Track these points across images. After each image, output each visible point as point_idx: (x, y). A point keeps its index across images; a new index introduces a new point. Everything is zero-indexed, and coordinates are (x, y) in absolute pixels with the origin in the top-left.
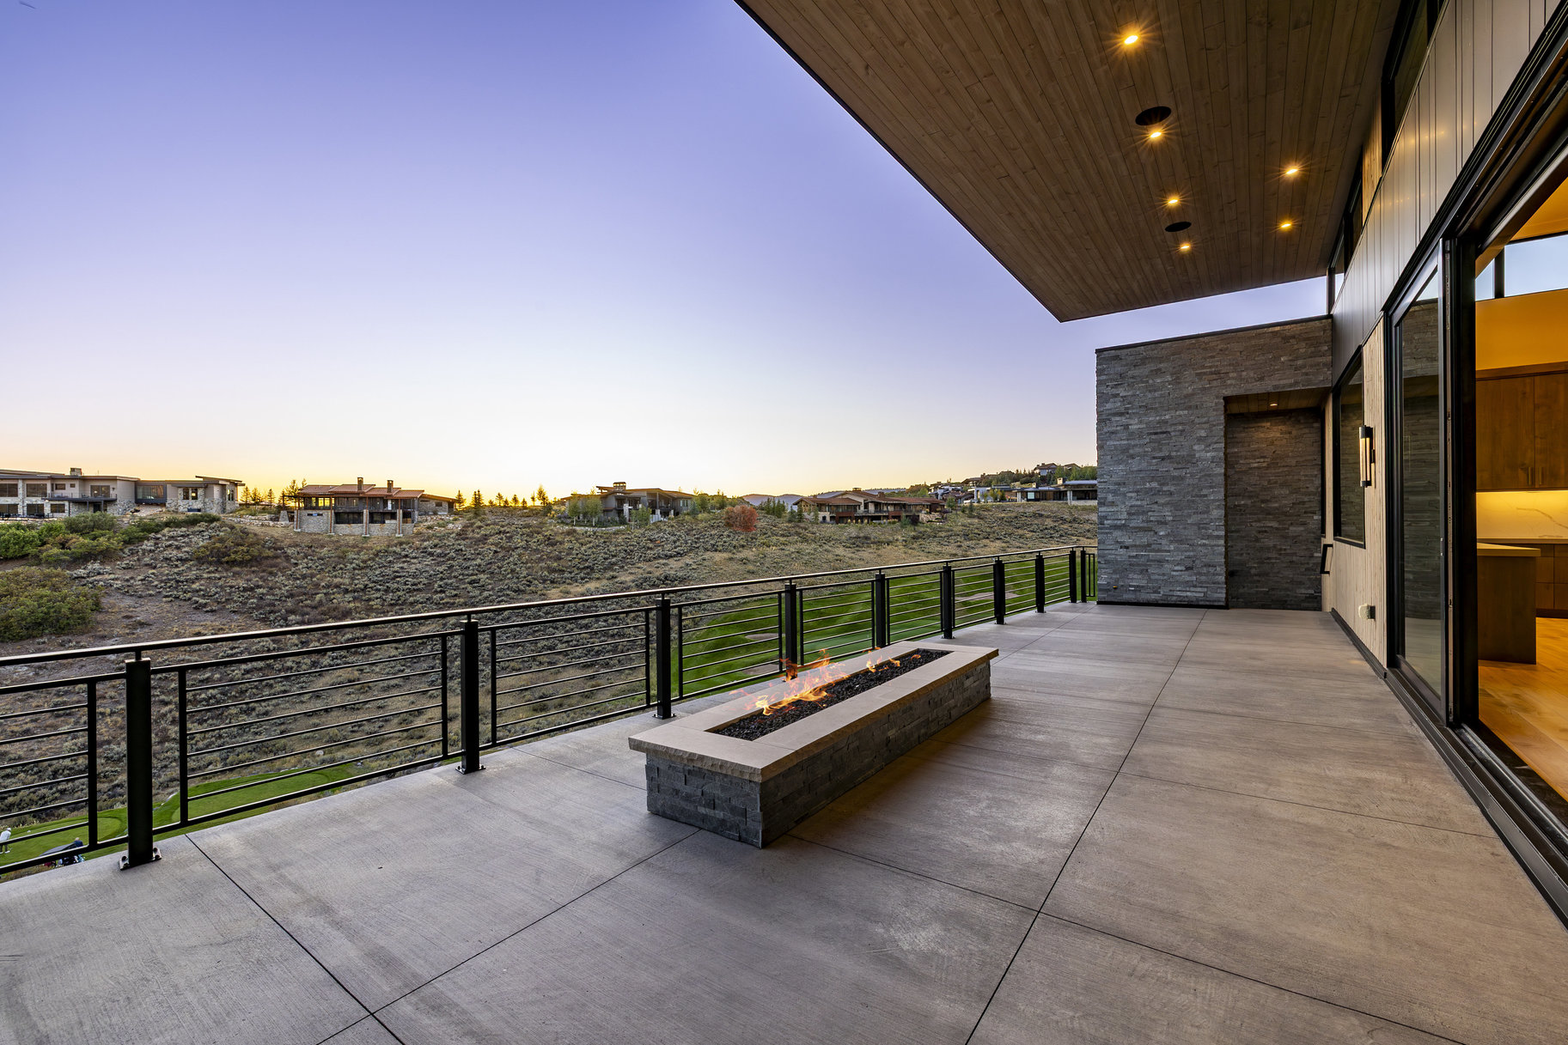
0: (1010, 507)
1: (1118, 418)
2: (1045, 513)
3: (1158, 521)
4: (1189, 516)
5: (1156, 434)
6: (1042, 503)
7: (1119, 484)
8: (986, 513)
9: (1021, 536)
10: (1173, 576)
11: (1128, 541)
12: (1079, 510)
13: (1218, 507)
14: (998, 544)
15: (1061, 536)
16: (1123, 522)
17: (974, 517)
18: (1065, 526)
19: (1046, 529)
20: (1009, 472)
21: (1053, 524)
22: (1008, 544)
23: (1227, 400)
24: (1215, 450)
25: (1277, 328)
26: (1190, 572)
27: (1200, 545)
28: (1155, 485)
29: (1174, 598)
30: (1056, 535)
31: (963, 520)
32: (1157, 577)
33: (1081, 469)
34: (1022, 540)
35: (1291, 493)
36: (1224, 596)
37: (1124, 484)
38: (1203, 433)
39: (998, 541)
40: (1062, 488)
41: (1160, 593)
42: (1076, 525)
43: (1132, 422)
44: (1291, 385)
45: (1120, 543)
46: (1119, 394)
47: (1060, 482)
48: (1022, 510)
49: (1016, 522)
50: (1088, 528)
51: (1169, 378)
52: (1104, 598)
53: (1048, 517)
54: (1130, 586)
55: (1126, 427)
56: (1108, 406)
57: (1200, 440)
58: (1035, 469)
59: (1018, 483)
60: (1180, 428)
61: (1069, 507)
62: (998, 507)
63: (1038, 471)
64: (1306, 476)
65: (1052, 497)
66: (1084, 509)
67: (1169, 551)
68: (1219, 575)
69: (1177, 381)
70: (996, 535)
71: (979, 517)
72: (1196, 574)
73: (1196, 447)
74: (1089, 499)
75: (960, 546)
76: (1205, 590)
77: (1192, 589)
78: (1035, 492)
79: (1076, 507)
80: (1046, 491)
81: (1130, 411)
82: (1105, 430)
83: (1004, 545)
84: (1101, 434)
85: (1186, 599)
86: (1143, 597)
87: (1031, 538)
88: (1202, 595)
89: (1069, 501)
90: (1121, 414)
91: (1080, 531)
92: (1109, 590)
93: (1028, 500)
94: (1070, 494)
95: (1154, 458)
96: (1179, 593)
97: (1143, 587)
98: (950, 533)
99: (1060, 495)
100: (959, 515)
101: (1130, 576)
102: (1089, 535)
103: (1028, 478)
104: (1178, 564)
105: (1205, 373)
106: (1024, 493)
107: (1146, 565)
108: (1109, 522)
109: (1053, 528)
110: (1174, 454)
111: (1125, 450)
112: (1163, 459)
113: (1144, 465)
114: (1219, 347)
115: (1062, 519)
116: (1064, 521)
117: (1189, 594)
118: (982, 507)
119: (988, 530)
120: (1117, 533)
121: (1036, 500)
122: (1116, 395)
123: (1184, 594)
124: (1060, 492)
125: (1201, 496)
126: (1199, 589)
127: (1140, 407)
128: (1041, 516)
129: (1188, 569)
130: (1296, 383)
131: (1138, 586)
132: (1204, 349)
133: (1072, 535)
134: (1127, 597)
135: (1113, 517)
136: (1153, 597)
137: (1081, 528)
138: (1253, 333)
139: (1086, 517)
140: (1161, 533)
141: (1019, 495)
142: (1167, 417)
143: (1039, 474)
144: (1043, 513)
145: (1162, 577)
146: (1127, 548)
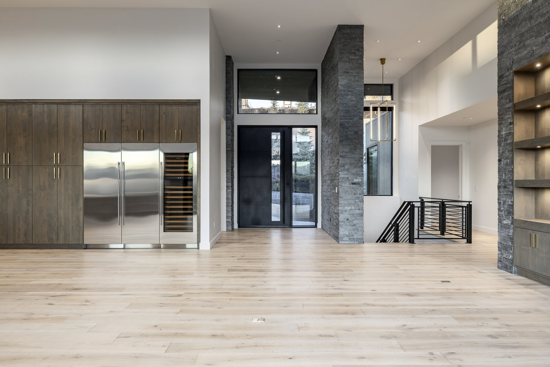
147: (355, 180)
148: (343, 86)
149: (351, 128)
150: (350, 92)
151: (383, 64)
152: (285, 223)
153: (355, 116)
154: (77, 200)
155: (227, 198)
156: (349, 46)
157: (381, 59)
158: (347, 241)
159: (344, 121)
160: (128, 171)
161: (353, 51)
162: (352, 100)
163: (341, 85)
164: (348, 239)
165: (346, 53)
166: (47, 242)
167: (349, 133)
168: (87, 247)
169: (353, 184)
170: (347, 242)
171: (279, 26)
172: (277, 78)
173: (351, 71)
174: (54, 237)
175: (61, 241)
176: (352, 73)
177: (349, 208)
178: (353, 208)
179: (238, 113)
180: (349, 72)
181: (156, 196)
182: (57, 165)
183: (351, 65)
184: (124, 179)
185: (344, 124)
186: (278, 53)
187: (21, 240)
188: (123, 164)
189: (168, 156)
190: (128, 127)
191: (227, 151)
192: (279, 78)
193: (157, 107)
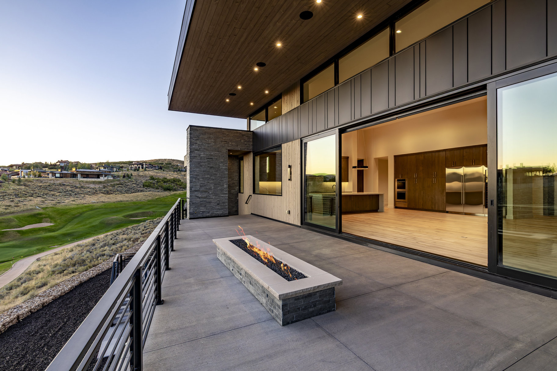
0: (44, 180)
1: (197, 152)
2: (66, 184)
3: (209, 189)
4: (218, 187)
5: (209, 159)
6: (64, 179)
7: (197, 175)
8: (29, 183)
9: (53, 195)
10: (213, 207)
11: (200, 196)
12: (84, 183)
13: (226, 184)
14: (39, 199)
15: (76, 194)
16: (198, 189)
17: (22, 185)
18: (78, 190)
19: (67, 191)
20: (40, 163)
21: (71, 189)
22: (45, 199)
23: (229, 150)
24: (226, 166)
25: (241, 132)
26: (219, 205)
27: (221, 196)
28: (209, 176)
29: (214, 215)
30: (73, 194)
31: (13, 186)
32: (209, 208)
33: (82, 164)
34: (53, 197)
35: (232, 180)
36: (228, 212)
37: (199, 175)
38: (222, 160)
39: (39, 198)
40: (75, 172)
41: (210, 213)
42: (83, 189)
43: (201, 153)
44: (244, 149)
45: (197, 196)
46: (197, 143)
47: (74, 169)
48: (52, 182)
49: (50, 188)
50: (89, 190)
51: (213, 140)
52: (192, 217)
53: (68, 185)
54: (201, 212)
55: (200, 155)
56: (193, 147)
57: (222, 162)
58: (57, 162)
59: (47, 168)
60: (216, 158)
61: (79, 181)
62: (37, 180)
63: (58, 163)
64: (235, 175)
65: (69, 176)
66: (87, 182)
67: (212, 199)
68: (226, 206)
69: (215, 142)
70: (37, 194)
71: (25, 185)
72: (220, 206)
73: (220, 165)
74: (89, 178)
75: (12, 201)
76: (223, 211)
77: (219, 211)
78: (60, 174)
79: (83, 181)
80: (66, 173)
81: (201, 150)
82: (192, 155)
83: (43, 199)
84: (191, 157)
85: (217, 214)
86: (205, 215)
87: (59, 195)
88: (222, 212)
89: (79, 179)
90: (198, 150)
91: (85, 192)
92: (194, 214)
93: (56, 177)
94: (79, 175)
95: (208, 167)
96: (215, 213)
97: (205, 211)
98: (5, 194)
99: (74, 176)
100: (10, 184)
101: (201, 208)
102: (90, 194)
103: (54, 166)
104: (215, 203)
105: (223, 141)
106: (54, 174)
107: (205, 204)
108: (194, 189)
109: (71, 191)
110: (214, 166)
111: (199, 163)
112: (211, 167)
113: (205, 169)
114: (227, 134)
115: (75, 186)
116: (77, 187)
117: (218, 212)
118: (26, 180)
119: (32, 192)
120: (196, 193)
121: (60, 177)
122: (196, 143)
123: (217, 213)
124: (74, 174)
125: (222, 180)
126: (221, 211)
127: (204, 149)
128: (64, 185)
129: (218, 204)
130: (245, 149)
131: (203, 211)
132: (223, 133)
133: (81, 194)
134: (199, 216)
135: (195, 187)
136: (208, 215)
137: (86, 191)
138: (235, 131)
139: (88, 186)
140: (210, 193)
141: (50, 175)
142: (212, 153)
143: (60, 165)
144: (65, 184)
145: (210, 208)
146: (199, 198)
154: (443, 193)
166: (431, 209)
174: (434, 207)
175: (436, 209)
181: (481, 192)
182: (435, 177)
184: (465, 182)
187: (421, 207)
188: (464, 176)
190: (466, 159)
193: (482, 148)
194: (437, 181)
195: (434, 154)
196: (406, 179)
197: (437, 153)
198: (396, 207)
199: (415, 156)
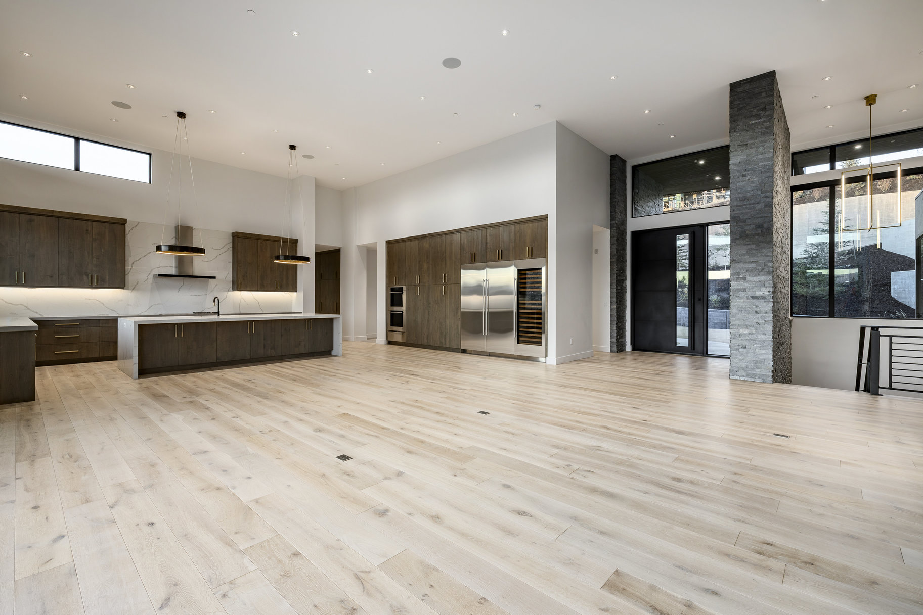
147: (758, 293)
148: (738, 165)
149: (749, 220)
150: (749, 171)
151: (870, 104)
152: (696, 349)
153: (758, 203)
154: (457, 313)
155: (611, 315)
156: (748, 107)
157: (867, 98)
158: (743, 376)
159: (738, 212)
160: (492, 287)
161: (754, 113)
162: (752, 181)
163: (734, 164)
164: (745, 374)
165: (742, 119)
166: (439, 345)
167: (748, 227)
168: (464, 351)
169: (753, 299)
170: (742, 378)
171: (647, 111)
172: (697, 163)
173: (752, 141)
174: (443, 341)
175: (447, 346)
176: (752, 144)
177: (746, 331)
178: (754, 331)
179: (632, 217)
180: (747, 144)
181: (512, 312)
182: (445, 284)
183: (751, 133)
184: (488, 295)
185: (739, 217)
186: (672, 137)
187: (425, 342)
188: (487, 281)
189: (522, 273)
190: (491, 249)
191: (611, 262)
192: (702, 162)
193: (512, 227)
194: (448, 292)
195: (444, 237)
196: (404, 289)
197: (448, 236)
198: (390, 342)
199: (417, 242)
